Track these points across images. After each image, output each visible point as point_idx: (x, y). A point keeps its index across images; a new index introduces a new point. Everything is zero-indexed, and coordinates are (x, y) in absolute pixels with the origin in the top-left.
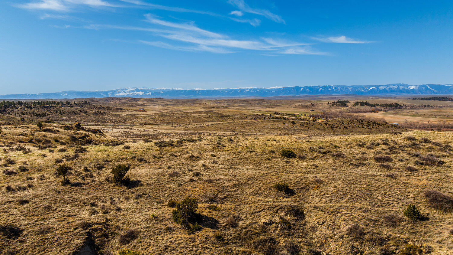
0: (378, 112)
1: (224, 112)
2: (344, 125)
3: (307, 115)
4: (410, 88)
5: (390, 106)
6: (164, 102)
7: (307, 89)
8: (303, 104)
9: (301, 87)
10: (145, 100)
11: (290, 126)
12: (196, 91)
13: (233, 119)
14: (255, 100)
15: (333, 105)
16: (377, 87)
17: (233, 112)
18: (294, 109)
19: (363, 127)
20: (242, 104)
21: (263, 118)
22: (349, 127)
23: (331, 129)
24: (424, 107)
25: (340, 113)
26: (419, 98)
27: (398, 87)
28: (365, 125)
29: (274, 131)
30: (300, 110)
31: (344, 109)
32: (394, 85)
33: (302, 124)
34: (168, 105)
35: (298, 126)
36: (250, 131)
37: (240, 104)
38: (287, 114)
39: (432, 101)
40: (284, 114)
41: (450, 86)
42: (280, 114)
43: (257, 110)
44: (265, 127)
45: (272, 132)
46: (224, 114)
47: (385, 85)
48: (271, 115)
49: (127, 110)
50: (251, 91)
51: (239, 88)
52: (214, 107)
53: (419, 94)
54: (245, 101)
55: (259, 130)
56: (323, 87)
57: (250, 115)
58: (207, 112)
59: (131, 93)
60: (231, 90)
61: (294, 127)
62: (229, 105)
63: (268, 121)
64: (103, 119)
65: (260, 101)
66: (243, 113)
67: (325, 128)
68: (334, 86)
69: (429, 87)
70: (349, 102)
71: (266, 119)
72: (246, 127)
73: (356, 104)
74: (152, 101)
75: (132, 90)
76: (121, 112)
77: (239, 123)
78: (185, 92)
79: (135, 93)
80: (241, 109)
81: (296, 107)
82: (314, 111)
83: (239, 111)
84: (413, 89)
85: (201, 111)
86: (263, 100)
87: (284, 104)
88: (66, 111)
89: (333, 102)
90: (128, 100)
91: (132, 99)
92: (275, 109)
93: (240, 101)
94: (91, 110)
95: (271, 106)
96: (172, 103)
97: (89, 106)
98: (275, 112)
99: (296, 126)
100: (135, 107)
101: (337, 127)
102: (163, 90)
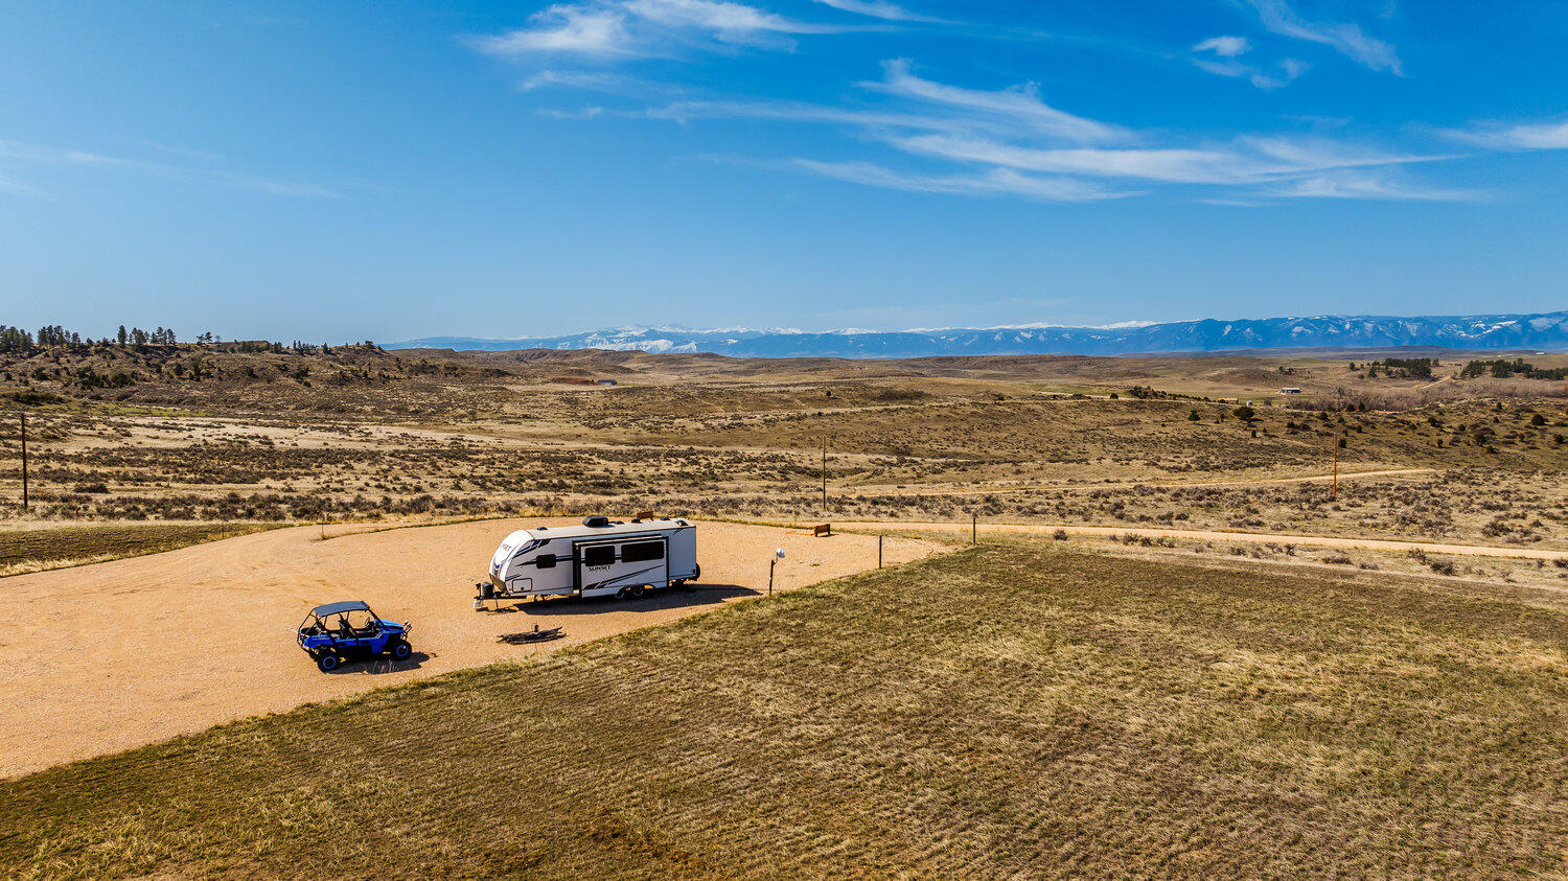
6: (716, 364)
7: (1249, 330)
8: (1246, 368)
9: (1227, 323)
12: (846, 336)
14: (1053, 359)
15: (1373, 374)
16: (1524, 321)
18: (1210, 384)
20: (1002, 369)
30: (1238, 390)
31: (1425, 386)
34: (725, 372)
37: (992, 372)
40: (1175, 397)
42: (1154, 394)
47: (1559, 314)
48: (1114, 398)
50: (1041, 338)
51: (998, 327)
54: (1015, 361)
55: (1051, 447)
56: (1306, 322)
59: (633, 344)
60: (969, 335)
61: (1254, 435)
62: (950, 374)
65: (1071, 363)
67: (1440, 442)
68: (1350, 317)
70: (1438, 365)
73: (1475, 369)
74: (673, 360)
75: (635, 333)
78: (808, 340)
79: (644, 343)
81: (1218, 379)
82: (1298, 391)
86: (1082, 358)
87: (1168, 371)
88: (219, 369)
89: (1372, 362)
90: (590, 357)
91: (606, 353)
92: (1133, 383)
93: (995, 363)
94: (331, 365)
95: (1112, 375)
96: (742, 368)
97: (377, 360)
98: (1136, 388)
99: (1265, 431)
100: (590, 374)
101: (1513, 443)
102: (735, 335)
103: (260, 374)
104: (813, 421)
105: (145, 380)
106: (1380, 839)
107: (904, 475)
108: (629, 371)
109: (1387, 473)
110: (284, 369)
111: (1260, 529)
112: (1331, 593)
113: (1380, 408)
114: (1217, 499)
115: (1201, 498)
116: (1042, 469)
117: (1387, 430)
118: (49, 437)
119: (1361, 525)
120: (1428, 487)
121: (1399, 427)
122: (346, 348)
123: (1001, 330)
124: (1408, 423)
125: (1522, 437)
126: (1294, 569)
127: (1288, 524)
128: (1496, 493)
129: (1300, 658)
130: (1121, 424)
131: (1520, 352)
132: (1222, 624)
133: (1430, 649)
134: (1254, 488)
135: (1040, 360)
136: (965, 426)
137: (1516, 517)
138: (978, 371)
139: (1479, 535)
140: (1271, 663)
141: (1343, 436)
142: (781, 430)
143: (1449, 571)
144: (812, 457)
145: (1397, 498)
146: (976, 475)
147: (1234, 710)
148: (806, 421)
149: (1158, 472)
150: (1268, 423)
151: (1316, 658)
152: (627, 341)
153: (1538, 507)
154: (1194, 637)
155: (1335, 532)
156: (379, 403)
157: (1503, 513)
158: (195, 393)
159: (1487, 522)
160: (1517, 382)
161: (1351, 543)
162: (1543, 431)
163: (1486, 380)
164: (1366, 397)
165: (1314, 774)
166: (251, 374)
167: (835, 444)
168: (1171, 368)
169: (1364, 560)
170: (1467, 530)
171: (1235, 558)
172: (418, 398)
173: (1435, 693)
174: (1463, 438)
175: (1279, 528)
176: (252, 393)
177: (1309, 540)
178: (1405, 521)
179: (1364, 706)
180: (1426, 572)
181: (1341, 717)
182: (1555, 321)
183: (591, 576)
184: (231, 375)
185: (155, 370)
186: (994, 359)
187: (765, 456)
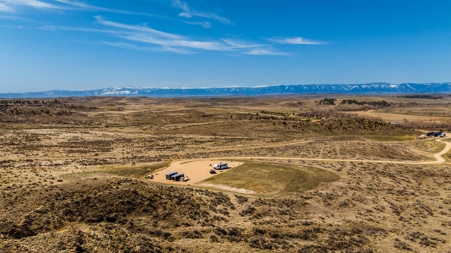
0: (368, 111)
1: (207, 111)
2: (343, 126)
3: (295, 114)
4: (391, 87)
5: (379, 103)
6: (148, 100)
7: (292, 88)
8: (290, 102)
9: (287, 86)
10: (128, 99)
11: (281, 127)
12: (183, 90)
13: (216, 119)
14: (241, 99)
15: (320, 104)
16: (360, 86)
17: (217, 111)
18: (281, 107)
19: (365, 128)
20: (228, 102)
21: (249, 118)
22: (349, 129)
23: (329, 131)
24: (412, 105)
25: (330, 111)
26: (403, 97)
27: (380, 86)
28: (366, 125)
29: (263, 134)
30: (287, 109)
31: (331, 107)
32: (376, 84)
33: (295, 125)
34: (151, 103)
35: (290, 127)
36: (234, 134)
37: (226, 103)
38: (275, 113)
39: (416, 99)
40: (272, 113)
41: (428, 84)
42: (267, 112)
43: (243, 109)
44: (252, 129)
45: (261, 135)
46: (207, 113)
47: (368, 84)
48: (257, 114)
49: (102, 109)
50: (238, 90)
51: (225, 87)
52: (198, 106)
53: (401, 92)
54: (231, 99)
56: (307, 86)
57: (235, 114)
58: (189, 111)
59: (118, 92)
60: (217, 89)
61: (286, 128)
62: (215, 104)
63: (255, 121)
64: (66, 120)
65: (246, 100)
66: (228, 112)
67: (322, 129)
68: (318, 85)
69: (408, 86)
70: (336, 100)
71: (254, 120)
72: (230, 130)
73: (344, 102)
74: (135, 100)
75: (119, 89)
76: (95, 111)
77: (221, 124)
78: (171, 91)
79: (122, 92)
80: (226, 108)
81: (283, 105)
82: (302, 109)
83: (224, 110)
84: (394, 88)
85: (183, 110)
86: (249, 98)
87: (271, 102)
88: (24, 111)
89: (320, 100)
90: (110, 99)
91: (115, 97)
92: (262, 108)
94: (55, 110)
95: (257, 104)
96: (156, 102)
97: (59, 105)
98: (263, 110)
99: (288, 127)
101: (335, 129)
102: (150, 89)
103: (37, 113)
104: (193, 127)
105: (3, 115)
110: (42, 111)
111: (275, 156)
114: (272, 150)
115: (270, 150)
117: (312, 126)
118: (38, 140)
121: (315, 126)
122: (49, 102)
123: (227, 88)
125: (337, 127)
130: (259, 126)
131: (355, 97)
135: (238, 99)
136: (226, 128)
138: (222, 103)
141: (303, 128)
142: (187, 130)
143: (290, 162)
144: (198, 137)
152: (116, 91)
158: (20, 119)
160: (352, 106)
163: (346, 105)
166: (34, 113)
167: (200, 133)
174: (326, 128)
176: (37, 118)
182: (367, 86)
183: (222, 167)
184: (28, 113)
185: (4, 112)
186: (225, 99)
187: (189, 138)
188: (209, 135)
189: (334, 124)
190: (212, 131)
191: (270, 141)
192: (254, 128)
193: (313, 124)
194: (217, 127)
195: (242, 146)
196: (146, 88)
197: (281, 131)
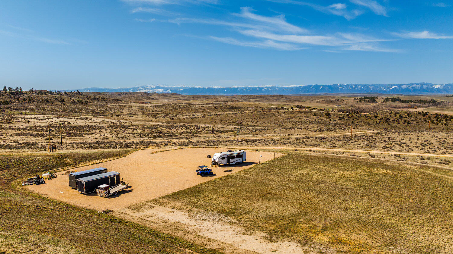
3: (334, 110)
4: (434, 87)
5: (427, 102)
6: (178, 97)
7: (327, 88)
8: (327, 99)
9: (321, 86)
11: (325, 118)
12: (215, 88)
14: (274, 96)
15: (360, 101)
16: (400, 86)
17: (247, 104)
18: (317, 104)
19: (433, 122)
20: (260, 99)
22: (412, 122)
25: (370, 108)
27: (422, 87)
28: (434, 119)
29: (302, 126)
30: (325, 105)
31: (374, 104)
32: (417, 84)
33: (341, 117)
35: (336, 119)
36: (265, 125)
38: (311, 108)
40: (308, 108)
42: (303, 107)
43: (276, 104)
44: (288, 120)
46: (235, 106)
47: (408, 84)
48: (292, 108)
49: (125, 101)
50: (270, 89)
51: (257, 86)
53: (445, 93)
54: (263, 97)
55: (279, 123)
56: (343, 86)
58: (216, 104)
59: (152, 90)
60: (250, 88)
61: (330, 120)
65: (279, 97)
66: (259, 106)
67: (377, 122)
68: (354, 84)
70: (377, 99)
72: (259, 120)
73: (387, 100)
74: (166, 96)
75: (152, 87)
77: (250, 114)
78: (204, 89)
79: (155, 90)
81: (319, 102)
82: (340, 106)
83: (255, 104)
84: (438, 89)
85: (209, 103)
86: (282, 96)
88: (37, 99)
89: (360, 98)
90: (140, 94)
91: (145, 93)
92: (297, 104)
93: (258, 97)
94: (70, 99)
95: (291, 101)
96: (185, 98)
97: (81, 96)
98: (298, 105)
99: (333, 119)
100: (142, 100)
101: (394, 122)
102: (182, 88)
103: (50, 101)
104: (215, 116)
105: (14, 103)
106: (360, 191)
107: (246, 133)
108: (153, 99)
109: (363, 132)
110: (57, 99)
111: (336, 148)
112: (353, 162)
113: (362, 112)
114: (325, 140)
115: (321, 140)
116: (280, 131)
117: (364, 119)
118: (9, 122)
119: (357, 146)
120: (372, 136)
121: (367, 118)
122: (71, 93)
123: (259, 87)
124: (369, 117)
125: (396, 120)
126: (345, 157)
127: (342, 146)
128: (387, 138)
129: (349, 172)
130: (296, 117)
131: (399, 95)
132: (336, 167)
133: (368, 171)
134: (333, 137)
135: (270, 96)
136: (255, 118)
137: (390, 144)
138: (253, 99)
139: (382, 149)
140: (345, 173)
141: (353, 120)
142: (207, 119)
143: (374, 157)
144: (218, 127)
145: (365, 139)
146: (264, 132)
147: (341, 179)
148: (213, 116)
149: (309, 132)
150: (334, 117)
151: (351, 172)
152: (150, 89)
153: (395, 141)
154: (332, 169)
155: (352, 148)
156: (87, 110)
157: (387, 143)
158: (30, 106)
159: (383, 146)
160: (397, 104)
161: (355, 151)
162: (401, 119)
163: (389, 103)
164: (358, 108)
165: (352, 186)
166: (47, 101)
167: (222, 123)
168: (306, 99)
169: (358, 155)
170: (379, 147)
171: (333, 155)
172: (97, 108)
173: (368, 176)
174: (382, 121)
175: (340, 147)
176: (48, 107)
177: (347, 150)
178: (367, 145)
179: (358, 178)
180: (370, 157)
181: (355, 179)
182: (407, 86)
183: (231, 161)
184: (41, 101)
185: (17, 99)
186: (257, 96)
187: (206, 127)
188: (233, 125)
189: (391, 116)
190: (238, 121)
191: (316, 130)
192: (291, 119)
193: (364, 116)
194: (244, 116)
195: (275, 135)
196: (179, 87)
197: (325, 123)
